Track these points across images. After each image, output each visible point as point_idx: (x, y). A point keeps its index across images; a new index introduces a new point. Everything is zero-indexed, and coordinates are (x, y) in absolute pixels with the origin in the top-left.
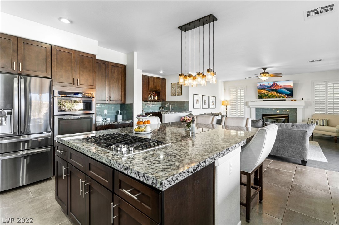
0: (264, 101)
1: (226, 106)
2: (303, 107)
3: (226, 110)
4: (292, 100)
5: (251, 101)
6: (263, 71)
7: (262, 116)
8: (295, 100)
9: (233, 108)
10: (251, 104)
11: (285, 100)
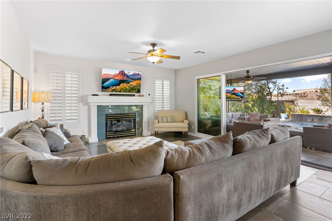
0: (111, 95)
1: (43, 104)
2: (149, 104)
3: (43, 111)
4: (139, 96)
5: (93, 95)
6: (152, 48)
7: (106, 117)
8: (143, 96)
9: (55, 107)
10: (92, 99)
11: (134, 95)
